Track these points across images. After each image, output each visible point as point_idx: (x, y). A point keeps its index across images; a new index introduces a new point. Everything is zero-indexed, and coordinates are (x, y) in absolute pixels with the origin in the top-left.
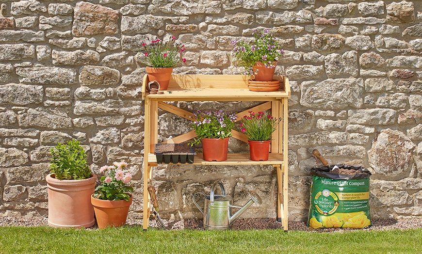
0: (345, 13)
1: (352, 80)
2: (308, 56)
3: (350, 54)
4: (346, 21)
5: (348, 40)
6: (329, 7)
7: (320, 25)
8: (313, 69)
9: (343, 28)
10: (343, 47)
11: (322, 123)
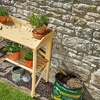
0: (89, 10)
1: (87, 41)
2: (67, 24)
3: (89, 30)
4: (89, 14)
5: (88, 23)
6: (81, 5)
7: (75, 12)
8: (69, 31)
9: (87, 17)
10: (84, 26)
11: (71, 54)
